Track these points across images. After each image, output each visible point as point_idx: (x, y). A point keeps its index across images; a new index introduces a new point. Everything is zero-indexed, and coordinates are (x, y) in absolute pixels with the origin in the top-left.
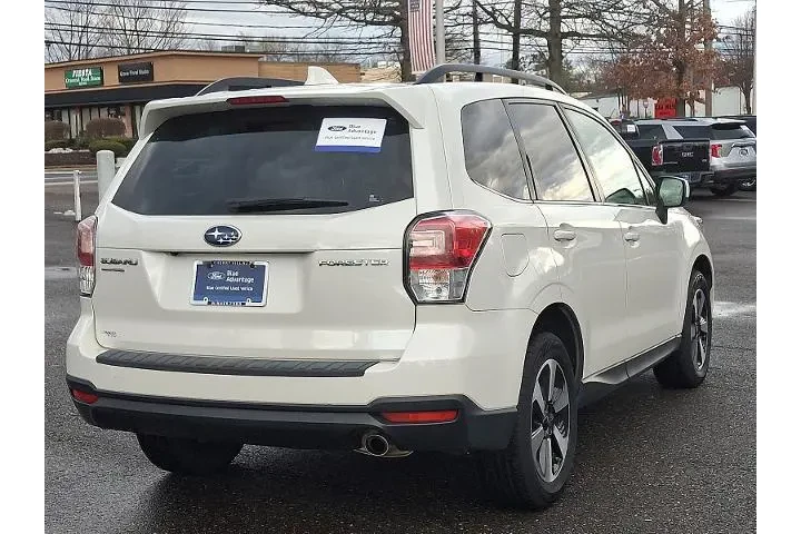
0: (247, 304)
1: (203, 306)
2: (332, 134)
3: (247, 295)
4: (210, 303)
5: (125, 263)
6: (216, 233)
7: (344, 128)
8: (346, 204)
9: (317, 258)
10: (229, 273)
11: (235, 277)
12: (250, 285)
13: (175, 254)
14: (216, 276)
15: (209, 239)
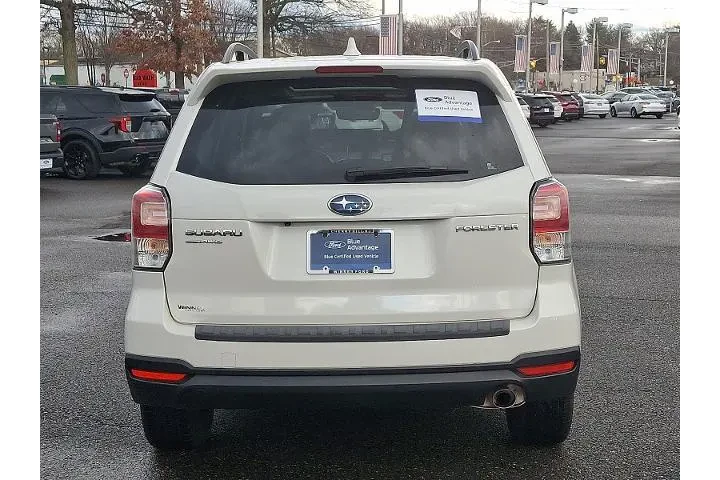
0: (375, 271)
1: (323, 275)
2: (429, 104)
3: (375, 262)
4: (331, 272)
5: (224, 234)
6: (344, 202)
7: (440, 100)
8: (466, 172)
9: (453, 224)
10: (349, 241)
11: (357, 245)
12: (374, 252)
13: (288, 224)
14: (332, 244)
15: (335, 207)
